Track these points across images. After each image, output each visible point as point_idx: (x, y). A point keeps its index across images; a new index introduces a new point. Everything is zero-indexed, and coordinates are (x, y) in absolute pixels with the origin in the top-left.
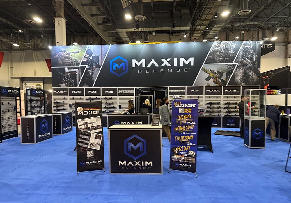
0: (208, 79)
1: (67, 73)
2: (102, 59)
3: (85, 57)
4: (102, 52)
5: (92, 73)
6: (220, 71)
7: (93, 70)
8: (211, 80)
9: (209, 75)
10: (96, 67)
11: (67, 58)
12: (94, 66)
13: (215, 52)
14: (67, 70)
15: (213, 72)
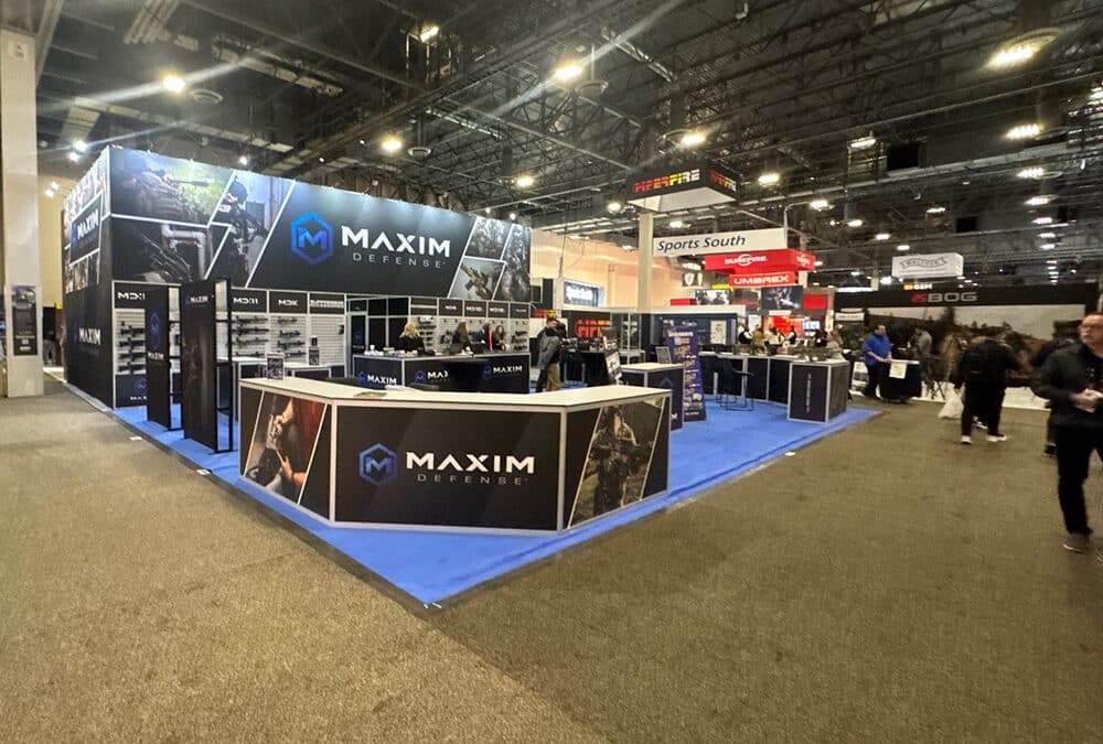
0: (469, 286)
1: (169, 240)
2: (271, 214)
3: (225, 202)
4: (272, 196)
5: (246, 250)
6: (486, 273)
7: (246, 241)
8: (474, 289)
9: (470, 278)
11: (170, 195)
13: (478, 235)
14: (167, 232)
15: (475, 273)
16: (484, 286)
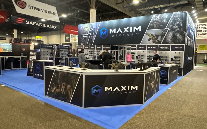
0: (149, 40)
1: (83, 38)
2: (97, 30)
3: (90, 30)
5: (93, 38)
6: (157, 34)
7: (93, 36)
9: (150, 37)
10: (94, 34)
11: (84, 30)
12: (93, 34)
14: (83, 36)
15: (152, 35)
16: (156, 39)
